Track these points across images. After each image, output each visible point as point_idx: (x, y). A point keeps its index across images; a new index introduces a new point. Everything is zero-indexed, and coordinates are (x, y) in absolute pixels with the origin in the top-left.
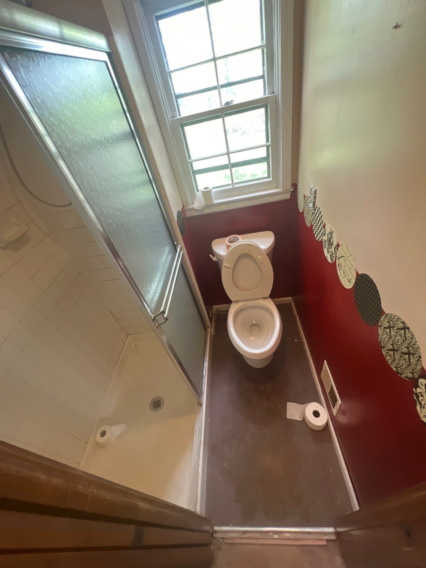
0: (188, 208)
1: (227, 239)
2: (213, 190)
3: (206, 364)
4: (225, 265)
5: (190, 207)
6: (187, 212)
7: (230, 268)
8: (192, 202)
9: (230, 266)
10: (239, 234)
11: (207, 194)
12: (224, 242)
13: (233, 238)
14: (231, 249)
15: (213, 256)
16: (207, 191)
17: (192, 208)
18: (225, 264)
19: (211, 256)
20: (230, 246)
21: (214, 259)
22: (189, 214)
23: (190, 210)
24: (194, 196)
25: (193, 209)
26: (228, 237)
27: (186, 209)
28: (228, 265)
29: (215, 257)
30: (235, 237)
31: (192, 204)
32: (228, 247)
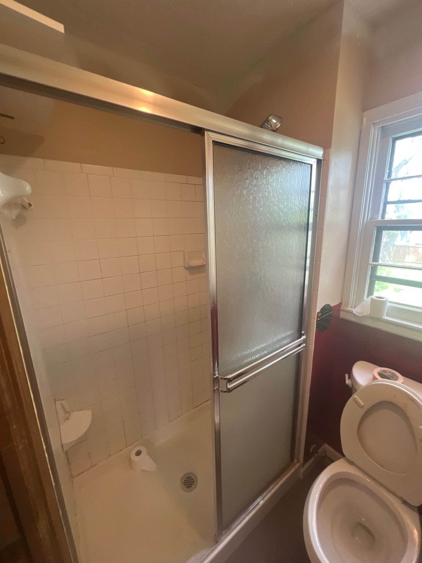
0: (345, 308)
1: (379, 369)
2: (388, 304)
3: (261, 502)
4: (355, 398)
5: (348, 309)
6: (341, 312)
7: (362, 407)
8: (355, 305)
9: (363, 404)
10: (402, 374)
11: (378, 304)
12: (372, 371)
13: (389, 372)
14: (376, 382)
15: (349, 378)
16: (378, 300)
17: (350, 310)
18: (356, 396)
19: (347, 376)
20: (377, 379)
21: (348, 382)
22: (342, 315)
23: (348, 312)
24: (359, 299)
25: (352, 313)
26: (381, 367)
27: (342, 308)
28: (361, 402)
29: (350, 380)
30: (395, 375)
31: (353, 306)
32: (375, 378)
